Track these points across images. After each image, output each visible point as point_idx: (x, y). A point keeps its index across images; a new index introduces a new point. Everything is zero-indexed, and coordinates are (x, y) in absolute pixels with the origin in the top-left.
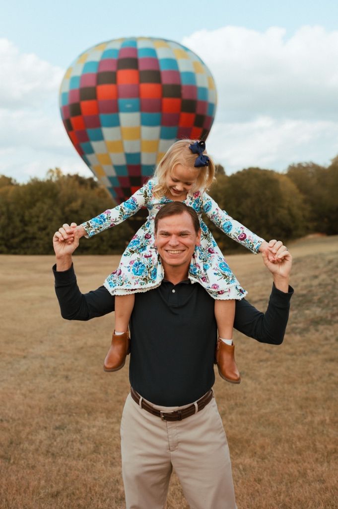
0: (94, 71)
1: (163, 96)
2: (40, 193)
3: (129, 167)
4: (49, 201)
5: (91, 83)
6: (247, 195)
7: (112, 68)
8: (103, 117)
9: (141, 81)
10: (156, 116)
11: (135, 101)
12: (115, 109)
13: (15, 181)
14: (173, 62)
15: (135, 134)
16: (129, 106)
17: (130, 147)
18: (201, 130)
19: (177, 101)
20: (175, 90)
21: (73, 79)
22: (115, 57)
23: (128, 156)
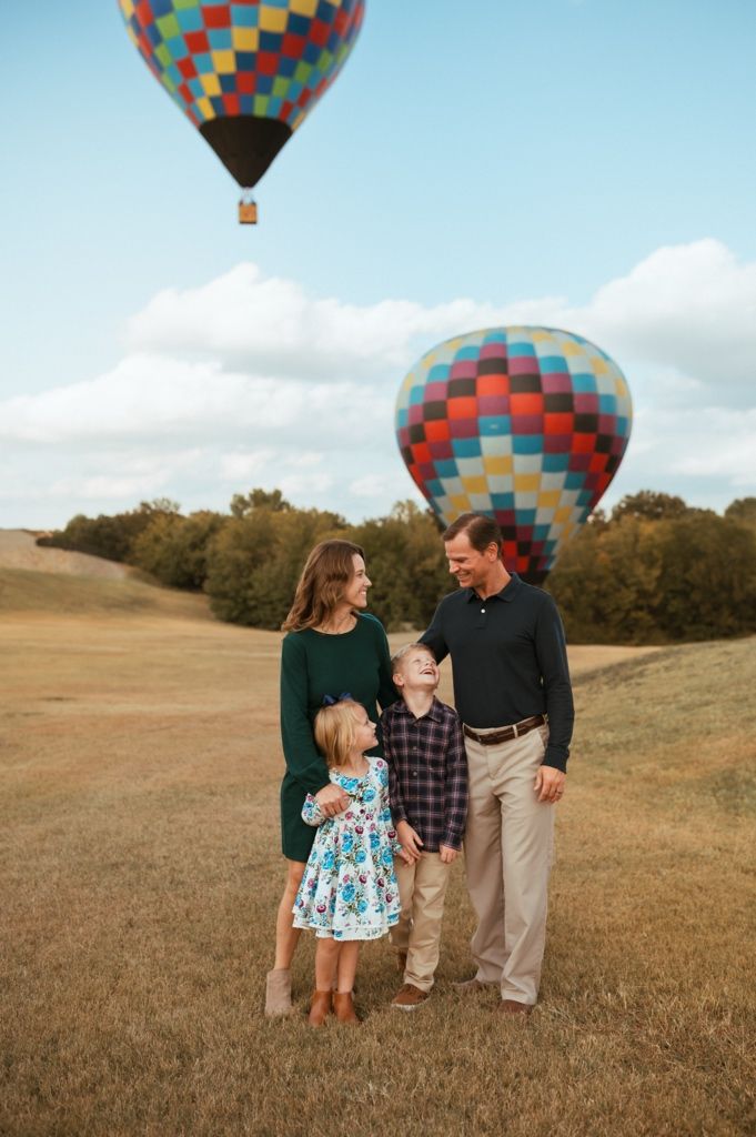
0: (444, 378)
1: (546, 409)
2: (378, 544)
3: (497, 512)
4: (391, 557)
5: (441, 395)
6: (697, 554)
7: (469, 374)
8: (456, 443)
9: (512, 391)
10: (536, 439)
11: (504, 419)
12: (472, 431)
13: (344, 520)
14: (560, 361)
15: (504, 465)
16: (494, 427)
17: (499, 484)
18: (606, 457)
19: (566, 417)
20: (564, 401)
21: (415, 390)
22: (475, 358)
23: (495, 497)
